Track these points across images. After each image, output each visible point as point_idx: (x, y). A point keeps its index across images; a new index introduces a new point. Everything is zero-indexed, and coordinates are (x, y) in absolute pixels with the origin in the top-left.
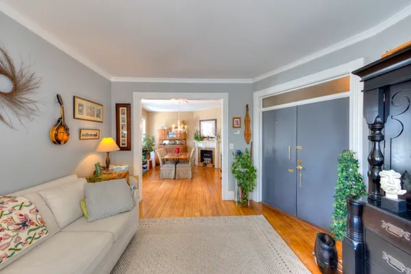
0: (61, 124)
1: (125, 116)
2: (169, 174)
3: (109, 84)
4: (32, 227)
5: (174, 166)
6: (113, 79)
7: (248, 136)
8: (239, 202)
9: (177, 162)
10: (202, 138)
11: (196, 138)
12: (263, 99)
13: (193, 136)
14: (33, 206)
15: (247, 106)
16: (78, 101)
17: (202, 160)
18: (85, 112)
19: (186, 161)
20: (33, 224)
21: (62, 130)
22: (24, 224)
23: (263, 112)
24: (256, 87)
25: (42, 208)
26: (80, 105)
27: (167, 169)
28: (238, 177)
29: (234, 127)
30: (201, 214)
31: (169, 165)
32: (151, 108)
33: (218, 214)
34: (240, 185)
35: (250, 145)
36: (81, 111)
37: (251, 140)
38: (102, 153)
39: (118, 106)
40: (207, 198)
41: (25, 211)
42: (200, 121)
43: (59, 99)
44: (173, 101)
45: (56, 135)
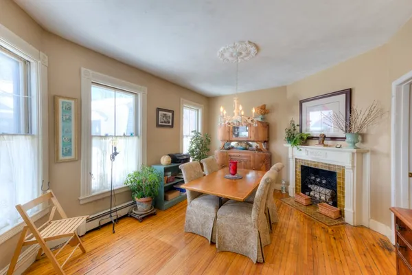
2: (203, 225)
10: (306, 140)
11: (291, 138)
13: (284, 135)
17: (305, 188)
42: (301, 103)
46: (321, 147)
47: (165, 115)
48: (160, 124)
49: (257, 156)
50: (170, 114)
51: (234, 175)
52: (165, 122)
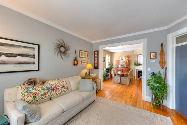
0: (76, 59)
1: (97, 55)
2: (117, 81)
3: (92, 44)
4: (65, 88)
5: (120, 77)
6: (93, 42)
7: (163, 63)
8: (153, 104)
9: (122, 76)
10: (139, 65)
11: (135, 64)
12: (176, 38)
14: (66, 82)
15: (162, 44)
16: (81, 52)
17: (139, 77)
18: (83, 55)
19: (126, 76)
20: (65, 87)
21: (76, 61)
22: (63, 87)
23: (176, 47)
24: (169, 31)
25: (68, 83)
26: (82, 53)
27: (116, 79)
28: (152, 89)
29: (151, 58)
30: (126, 103)
31: (118, 77)
32: (112, 51)
33: (136, 106)
34: (153, 93)
35: (164, 70)
36: (82, 55)
37: (165, 67)
38: (87, 69)
39: (95, 52)
40: (133, 97)
41: (64, 83)
42: (138, 55)
43: (75, 52)
44: (120, 47)
45: (74, 63)
49: (126, 69)
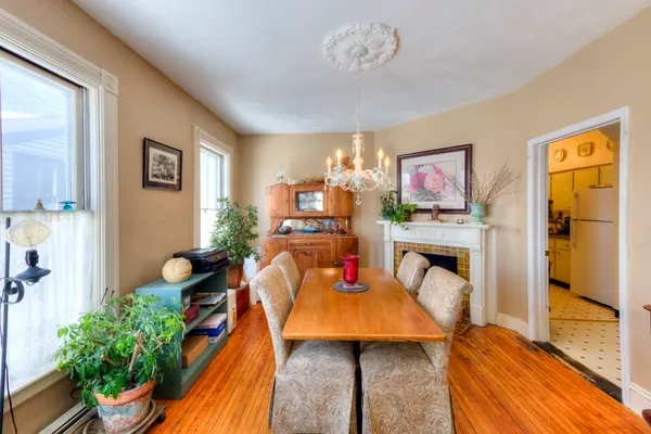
13: (379, 206)
42: (399, 159)
46: (438, 224)
47: (164, 158)
48: (151, 179)
49: (340, 241)
50: (174, 158)
51: (352, 283)
52: (164, 177)
